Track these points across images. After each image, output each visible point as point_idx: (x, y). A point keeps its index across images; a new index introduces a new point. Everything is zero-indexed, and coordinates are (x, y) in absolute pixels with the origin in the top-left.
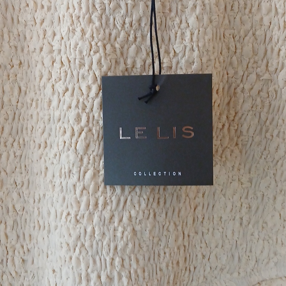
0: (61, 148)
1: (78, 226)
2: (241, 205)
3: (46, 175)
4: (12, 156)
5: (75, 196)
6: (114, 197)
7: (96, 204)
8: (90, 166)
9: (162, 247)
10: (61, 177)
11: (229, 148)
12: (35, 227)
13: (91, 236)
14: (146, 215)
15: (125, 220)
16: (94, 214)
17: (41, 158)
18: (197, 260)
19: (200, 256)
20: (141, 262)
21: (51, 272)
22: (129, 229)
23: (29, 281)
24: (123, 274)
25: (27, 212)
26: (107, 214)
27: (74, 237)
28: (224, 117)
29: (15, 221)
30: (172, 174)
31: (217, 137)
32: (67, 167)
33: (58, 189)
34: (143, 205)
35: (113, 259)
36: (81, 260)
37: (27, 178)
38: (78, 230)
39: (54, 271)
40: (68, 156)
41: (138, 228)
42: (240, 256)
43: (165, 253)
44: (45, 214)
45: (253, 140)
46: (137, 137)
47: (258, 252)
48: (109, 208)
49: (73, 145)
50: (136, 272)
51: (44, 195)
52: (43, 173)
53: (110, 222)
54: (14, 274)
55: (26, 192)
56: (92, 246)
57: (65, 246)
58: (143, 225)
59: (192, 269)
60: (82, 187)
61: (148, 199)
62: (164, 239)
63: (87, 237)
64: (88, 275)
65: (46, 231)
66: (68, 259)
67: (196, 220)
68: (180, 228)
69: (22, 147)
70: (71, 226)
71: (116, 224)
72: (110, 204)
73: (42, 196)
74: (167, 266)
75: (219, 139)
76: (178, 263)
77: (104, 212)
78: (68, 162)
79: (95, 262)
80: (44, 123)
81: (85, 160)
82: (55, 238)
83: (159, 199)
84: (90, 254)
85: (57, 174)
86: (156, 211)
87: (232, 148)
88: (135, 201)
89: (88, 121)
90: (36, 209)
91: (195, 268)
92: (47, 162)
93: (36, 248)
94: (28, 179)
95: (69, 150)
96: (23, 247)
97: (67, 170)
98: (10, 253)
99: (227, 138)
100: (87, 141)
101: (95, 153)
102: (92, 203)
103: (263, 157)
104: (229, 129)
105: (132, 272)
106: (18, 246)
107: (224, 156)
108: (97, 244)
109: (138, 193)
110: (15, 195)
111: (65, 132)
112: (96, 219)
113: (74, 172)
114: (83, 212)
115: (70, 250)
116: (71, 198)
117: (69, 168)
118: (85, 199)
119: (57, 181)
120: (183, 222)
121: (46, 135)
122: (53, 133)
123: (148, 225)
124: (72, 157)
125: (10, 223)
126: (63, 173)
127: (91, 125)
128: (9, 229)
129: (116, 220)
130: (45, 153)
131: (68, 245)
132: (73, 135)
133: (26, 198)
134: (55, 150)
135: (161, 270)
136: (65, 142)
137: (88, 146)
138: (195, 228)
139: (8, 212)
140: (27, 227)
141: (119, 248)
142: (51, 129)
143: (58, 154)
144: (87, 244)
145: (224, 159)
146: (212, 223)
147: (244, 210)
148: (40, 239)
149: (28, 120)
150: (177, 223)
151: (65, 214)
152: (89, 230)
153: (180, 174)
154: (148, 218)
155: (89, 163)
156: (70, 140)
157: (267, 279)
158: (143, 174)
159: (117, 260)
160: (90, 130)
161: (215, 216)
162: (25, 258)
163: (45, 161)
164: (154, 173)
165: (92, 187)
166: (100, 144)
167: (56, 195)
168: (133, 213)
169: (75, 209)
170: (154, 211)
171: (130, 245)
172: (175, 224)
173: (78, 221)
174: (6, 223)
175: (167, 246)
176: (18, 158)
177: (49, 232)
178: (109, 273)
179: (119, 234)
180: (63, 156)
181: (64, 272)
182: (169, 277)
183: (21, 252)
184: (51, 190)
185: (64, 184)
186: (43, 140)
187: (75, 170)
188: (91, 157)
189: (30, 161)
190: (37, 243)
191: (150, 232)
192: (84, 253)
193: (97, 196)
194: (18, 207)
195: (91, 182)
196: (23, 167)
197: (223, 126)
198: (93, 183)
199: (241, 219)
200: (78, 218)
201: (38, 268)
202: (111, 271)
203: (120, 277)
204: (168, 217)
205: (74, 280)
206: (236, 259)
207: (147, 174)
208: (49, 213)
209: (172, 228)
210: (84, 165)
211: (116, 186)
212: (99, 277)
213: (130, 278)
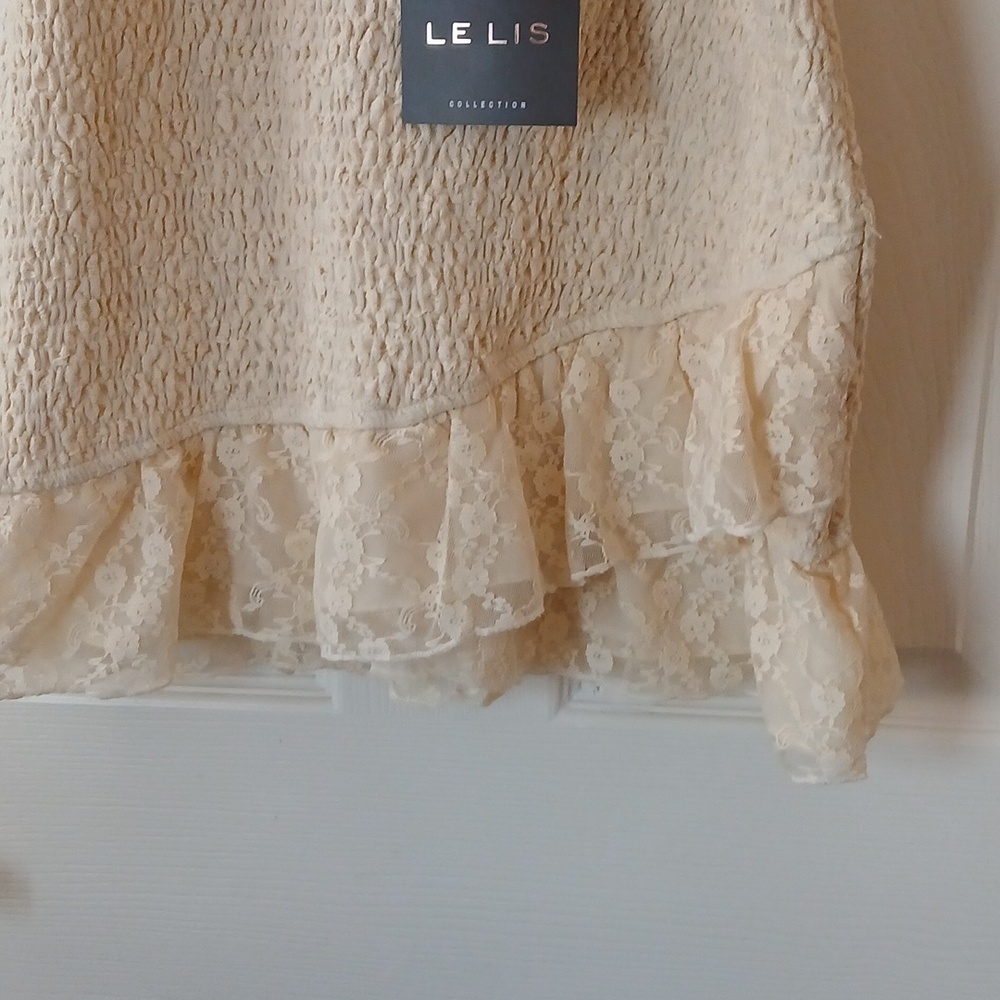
0: (332, 56)
1: (359, 191)
2: (649, 177)
3: (308, 106)
4: (251, 73)
5: (354, 140)
6: (418, 143)
7: (389, 155)
8: (378, 89)
9: (499, 236)
10: (332, 109)
11: (628, 70)
12: (291, 199)
13: (380, 208)
14: (472, 178)
15: (436, 183)
16: (385, 171)
17: (300, 76)
18: (565, 271)
19: (571, 266)
20: (461, 256)
21: (318, 272)
22: (442, 200)
23: (282, 294)
24: (430, 271)
25: (277, 175)
26: (406, 172)
27: (353, 208)
28: (620, 12)
29: (257, 191)
30: (510, 105)
31: (607, 50)
32: (342, 92)
33: (327, 128)
34: (467, 160)
35: (414, 248)
36: (365, 245)
37: (277, 113)
38: (359, 197)
39: (322, 271)
40: (343, 72)
41: (456, 199)
42: (646, 270)
43: (504, 248)
44: (307, 173)
45: (670, 57)
46: (456, 41)
47: (676, 263)
48: (408, 162)
49: (352, 53)
50: (452, 270)
51: (306, 142)
52: (304, 104)
53: (411, 186)
54: (256, 281)
55: (275, 138)
56: (381, 224)
57: (338, 224)
58: (466, 194)
59: (557, 287)
60: (365, 124)
61: (476, 153)
62: (501, 223)
63: (374, 209)
64: (374, 271)
65: (309, 204)
66: (343, 245)
67: (565, 199)
68: (532, 208)
69: (268, 55)
70: (348, 191)
71: (421, 190)
72: (411, 155)
73: (302, 142)
74: (508, 270)
75: (611, 52)
76: (528, 269)
77: (400, 169)
78: (344, 82)
79: (385, 250)
80: (305, 12)
81: (371, 79)
82: (325, 214)
83: (494, 153)
84: (378, 236)
85: (326, 104)
86: (489, 173)
87: (634, 71)
88: (453, 153)
89: (376, 11)
90: (292, 167)
91: (563, 286)
92: (310, 83)
93: (293, 237)
94: (280, 115)
95: (344, 61)
96: (271, 236)
97: (341, 97)
98: (251, 246)
99: (626, 52)
100: (375, 47)
101: (387, 67)
102: (382, 153)
103: (687, 89)
104: (628, 34)
105: (444, 270)
106: (263, 234)
107: (618, 85)
108: (390, 220)
109: (459, 141)
110: (256, 144)
111: (339, 29)
112: (388, 179)
113: (354, 100)
114: (367, 168)
115: (347, 230)
116: (347, 144)
117: (345, 92)
118: (370, 144)
119: (326, 115)
120: (538, 200)
121: (307, 34)
122: (320, 31)
123: (475, 195)
124: (350, 74)
125: (249, 192)
126: (336, 101)
127: (380, 18)
128: (247, 203)
129: (420, 183)
130: (306, 67)
131: (344, 222)
132: (351, 34)
133: (275, 149)
134: (322, 61)
135: (496, 275)
136: (339, 47)
137: (375, 56)
138: (563, 213)
139: (246, 173)
140: (278, 200)
141: (424, 230)
142: (316, 25)
143: (327, 69)
144: (373, 221)
145: (618, 90)
146: (594, 207)
147: (653, 186)
148: (299, 220)
149: (278, 9)
150: (528, 199)
151: (338, 171)
152: (377, 197)
153: (523, 105)
154: (474, 185)
155: (377, 84)
156: (347, 43)
157: (690, 311)
158: (464, 105)
159: (421, 250)
160: (379, 27)
161: (601, 195)
162: (274, 255)
163: (307, 82)
164: (483, 103)
165: (382, 125)
166: (395, 53)
167: (324, 140)
168: (449, 174)
169: (355, 161)
170: (485, 172)
171: (443, 226)
172: (523, 199)
173: (358, 183)
174: (242, 193)
175: (507, 236)
176: (262, 77)
177: (314, 205)
178: (407, 269)
179: (425, 207)
180: (336, 72)
181: (337, 267)
182: (511, 290)
183: (269, 245)
184: (317, 131)
185: (337, 120)
186: (303, 44)
187: (355, 96)
188: (381, 75)
189: (282, 82)
190: (295, 228)
191: (479, 208)
192: (368, 235)
193: (390, 142)
194: (262, 165)
195: (380, 117)
196: (270, 94)
197: (619, 27)
198: (383, 118)
199: (649, 202)
200: (359, 177)
201: (298, 270)
202: (410, 266)
203: (425, 277)
204: (509, 187)
205: (354, 279)
206: (638, 275)
207: (471, 104)
208: (314, 173)
209: (516, 205)
210: (370, 88)
211: (421, 126)
212: (392, 274)
213: (441, 279)
